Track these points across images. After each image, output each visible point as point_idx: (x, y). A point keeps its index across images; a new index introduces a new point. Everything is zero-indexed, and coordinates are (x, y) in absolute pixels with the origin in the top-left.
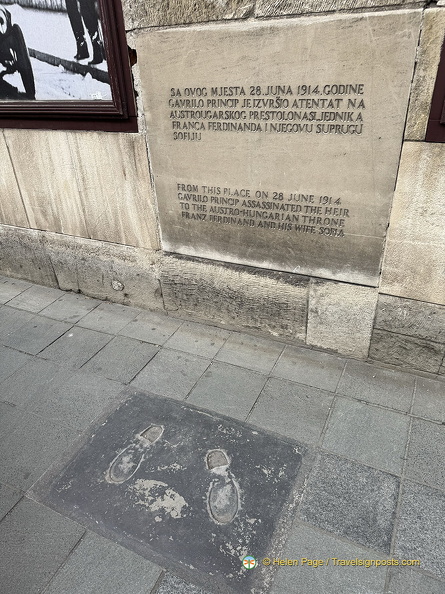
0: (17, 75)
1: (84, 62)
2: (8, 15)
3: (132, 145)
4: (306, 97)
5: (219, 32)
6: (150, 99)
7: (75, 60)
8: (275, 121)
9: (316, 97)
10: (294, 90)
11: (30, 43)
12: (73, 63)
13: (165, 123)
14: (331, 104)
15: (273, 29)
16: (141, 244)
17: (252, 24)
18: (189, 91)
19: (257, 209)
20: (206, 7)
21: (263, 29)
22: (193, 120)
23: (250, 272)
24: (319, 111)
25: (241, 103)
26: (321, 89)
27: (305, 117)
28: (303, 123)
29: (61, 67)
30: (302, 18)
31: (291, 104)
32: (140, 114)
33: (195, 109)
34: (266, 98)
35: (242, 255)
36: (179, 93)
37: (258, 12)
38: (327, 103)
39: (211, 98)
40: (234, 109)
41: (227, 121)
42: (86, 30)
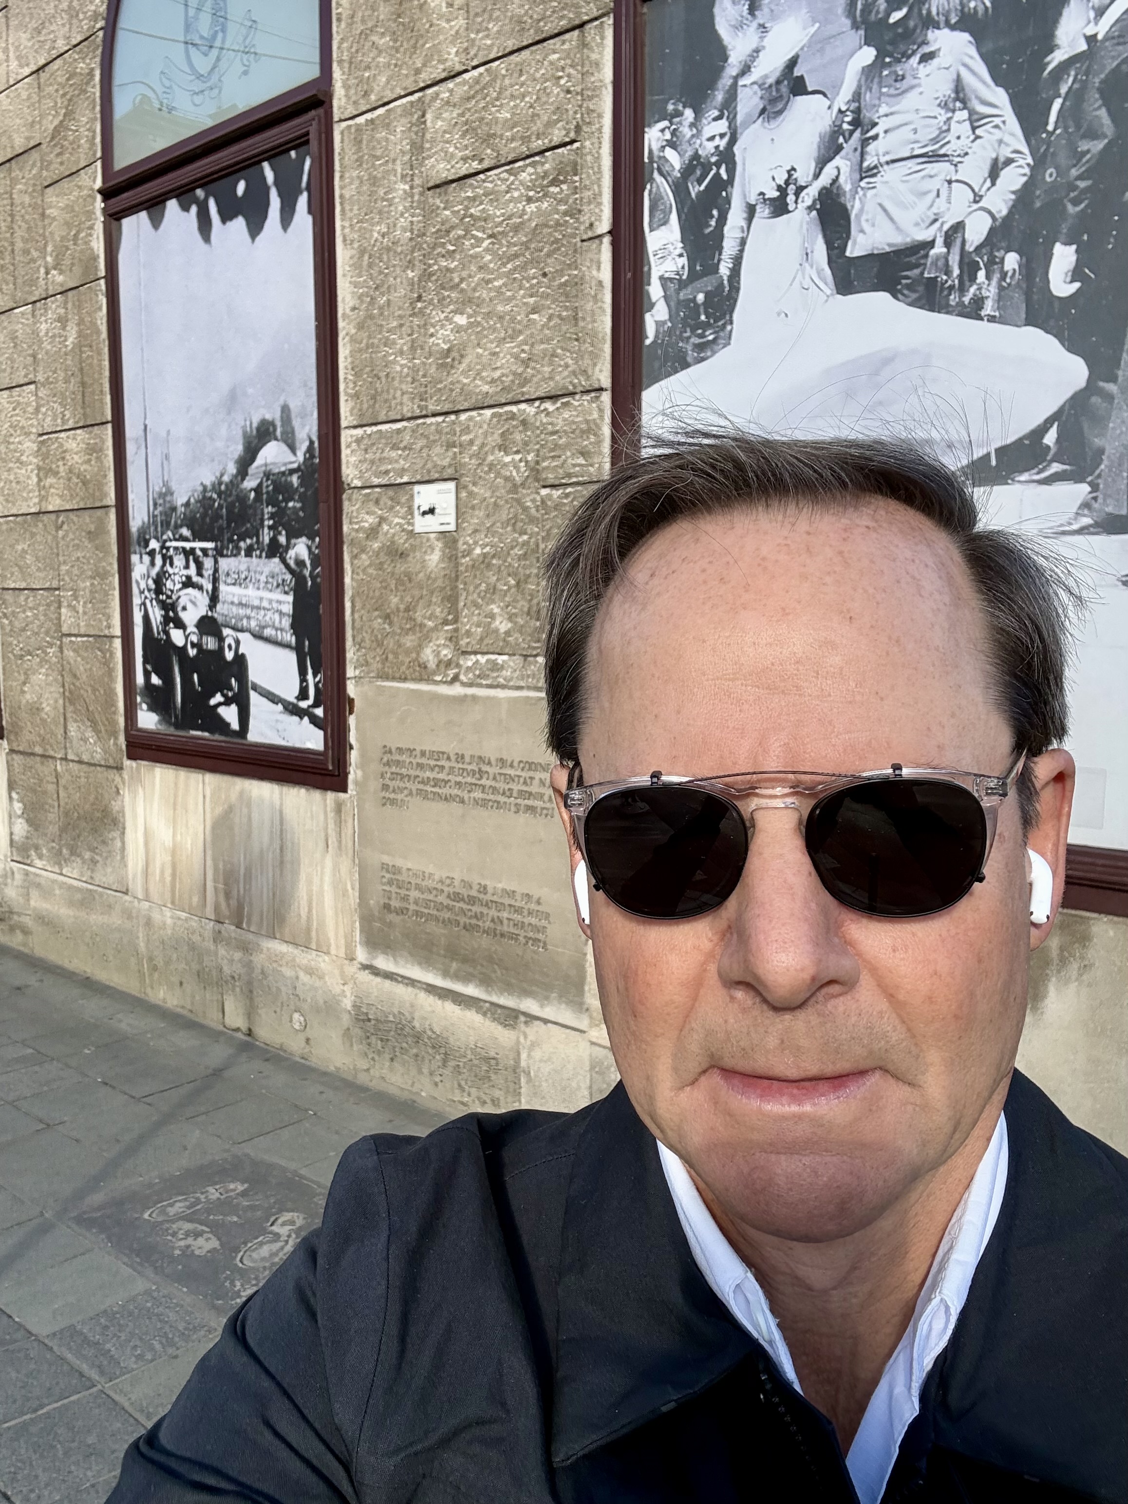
0: (234, 708)
1: (304, 704)
2: (238, 642)
3: (339, 808)
4: (503, 771)
5: (428, 692)
6: (363, 755)
7: (295, 701)
8: (478, 794)
9: (512, 772)
10: (493, 762)
11: (254, 675)
12: (292, 704)
13: (374, 785)
14: (525, 783)
15: (474, 698)
16: (333, 951)
17: (457, 690)
18: (400, 750)
19: (461, 905)
20: (420, 666)
21: (466, 696)
22: (402, 785)
23: (454, 1002)
24: (516, 787)
25: (446, 770)
26: (515, 764)
27: (504, 794)
28: (502, 799)
29: (280, 707)
30: (499, 690)
31: (491, 777)
32: (352, 772)
33: (404, 771)
34: (470, 767)
35: (446, 974)
36: (390, 752)
37: (462, 677)
38: (522, 780)
39: (420, 761)
40: (441, 776)
41: (434, 790)
42: (310, 671)
